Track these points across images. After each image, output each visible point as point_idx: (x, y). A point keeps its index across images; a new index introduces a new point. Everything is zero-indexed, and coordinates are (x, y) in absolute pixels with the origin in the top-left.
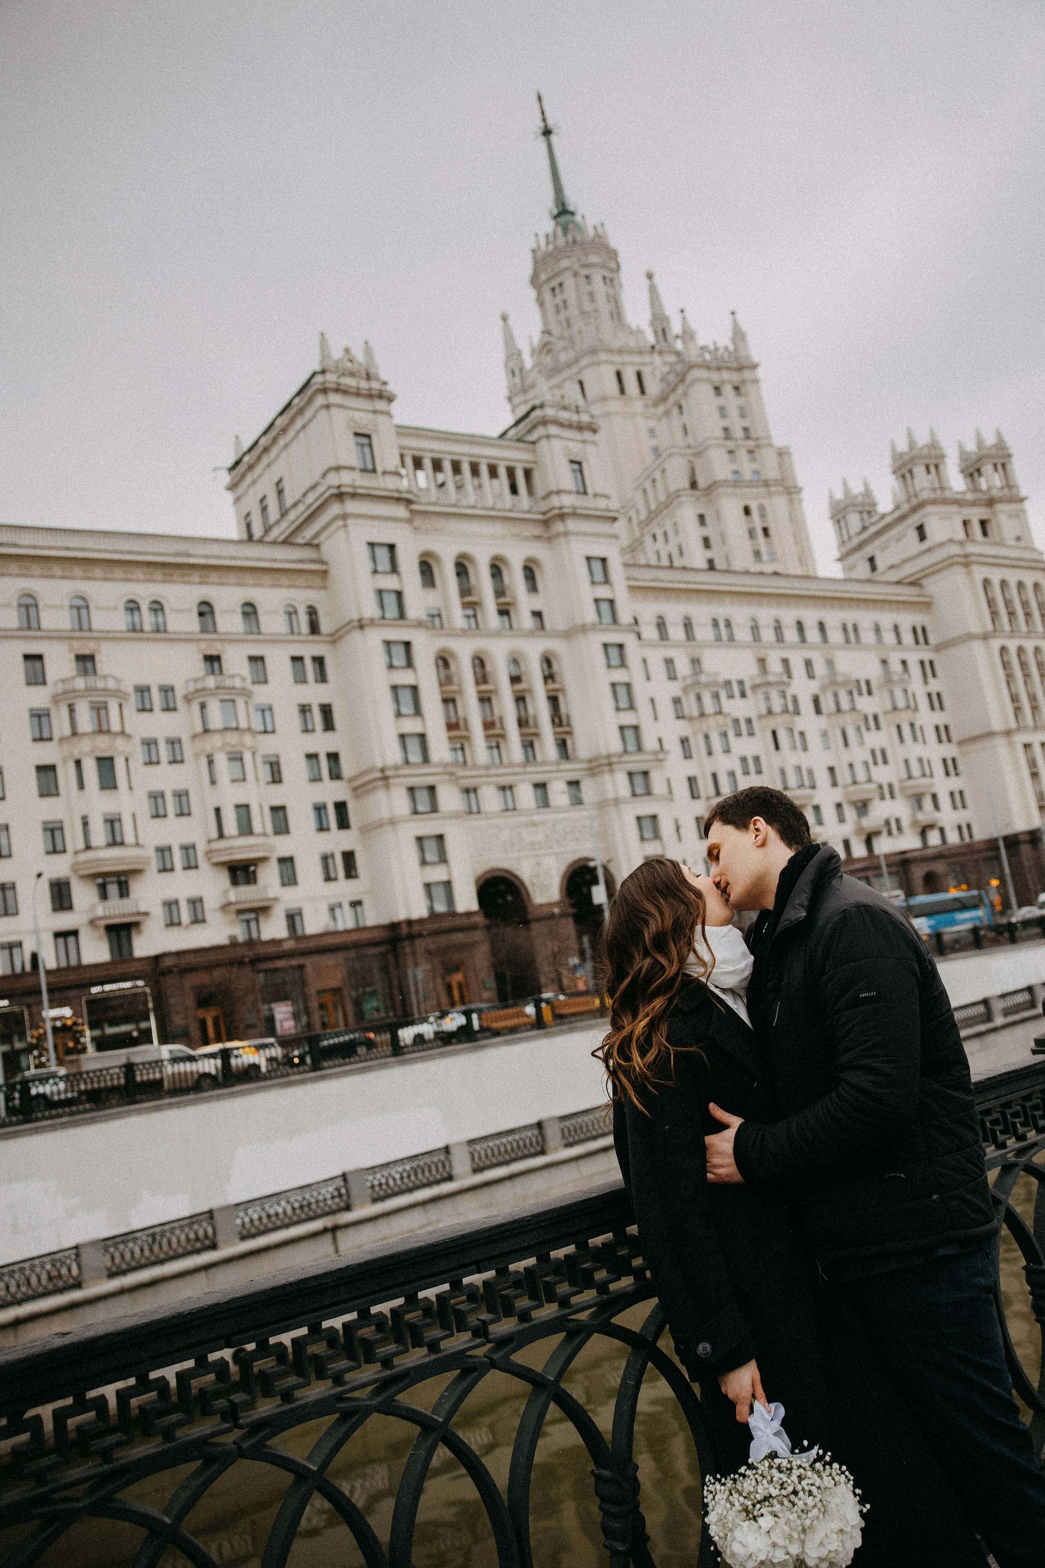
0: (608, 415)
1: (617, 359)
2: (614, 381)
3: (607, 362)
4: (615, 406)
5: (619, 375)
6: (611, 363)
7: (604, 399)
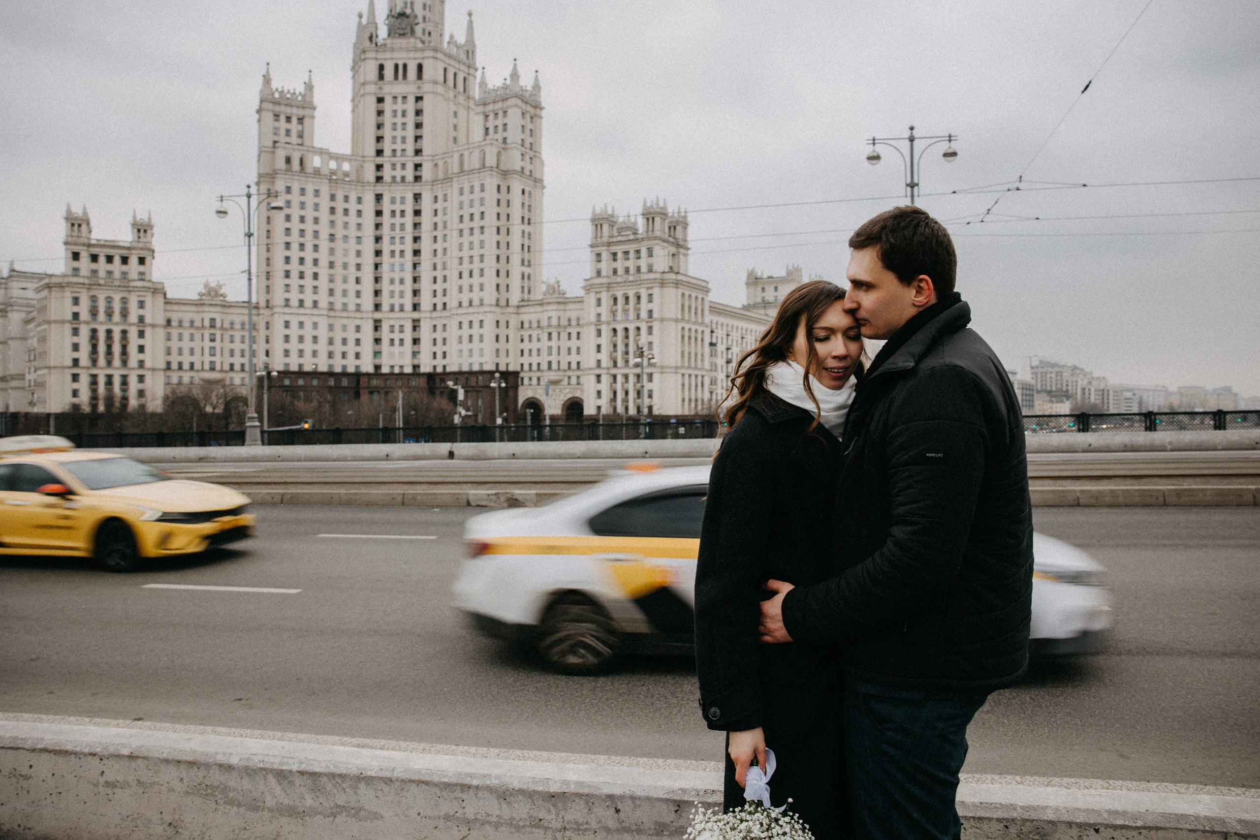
0: (436, 94)
1: (447, 60)
2: (442, 73)
3: (441, 60)
4: (440, 89)
5: (445, 70)
6: (444, 62)
7: (435, 82)
